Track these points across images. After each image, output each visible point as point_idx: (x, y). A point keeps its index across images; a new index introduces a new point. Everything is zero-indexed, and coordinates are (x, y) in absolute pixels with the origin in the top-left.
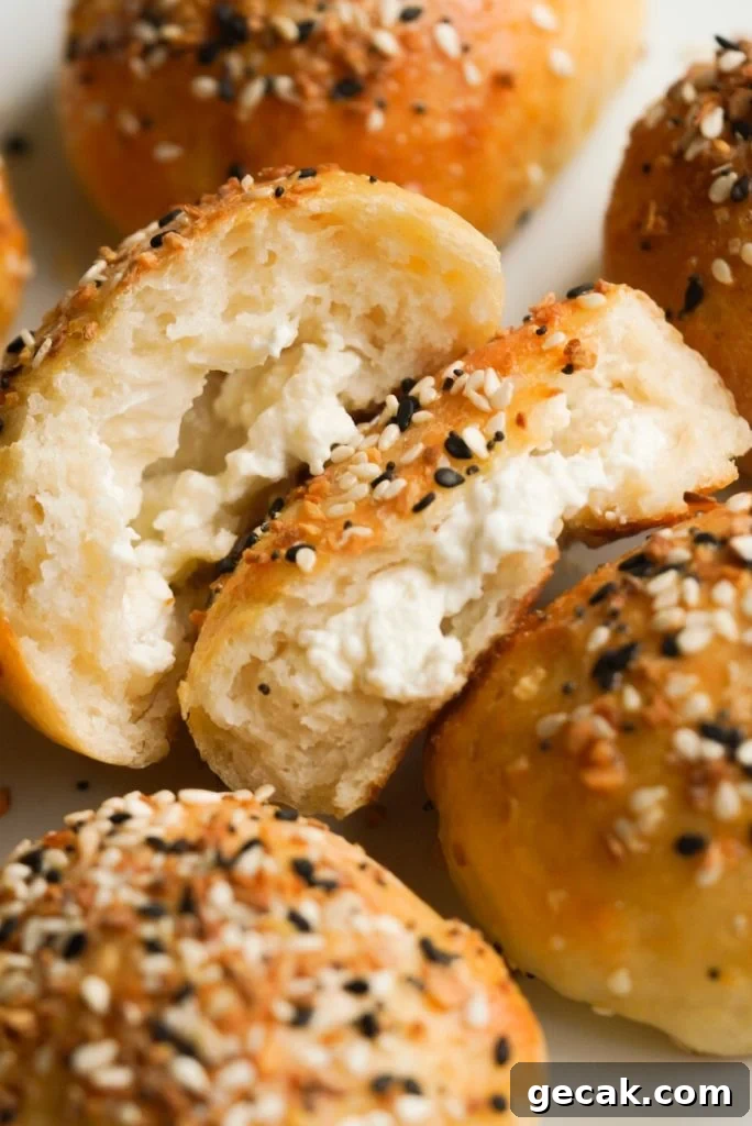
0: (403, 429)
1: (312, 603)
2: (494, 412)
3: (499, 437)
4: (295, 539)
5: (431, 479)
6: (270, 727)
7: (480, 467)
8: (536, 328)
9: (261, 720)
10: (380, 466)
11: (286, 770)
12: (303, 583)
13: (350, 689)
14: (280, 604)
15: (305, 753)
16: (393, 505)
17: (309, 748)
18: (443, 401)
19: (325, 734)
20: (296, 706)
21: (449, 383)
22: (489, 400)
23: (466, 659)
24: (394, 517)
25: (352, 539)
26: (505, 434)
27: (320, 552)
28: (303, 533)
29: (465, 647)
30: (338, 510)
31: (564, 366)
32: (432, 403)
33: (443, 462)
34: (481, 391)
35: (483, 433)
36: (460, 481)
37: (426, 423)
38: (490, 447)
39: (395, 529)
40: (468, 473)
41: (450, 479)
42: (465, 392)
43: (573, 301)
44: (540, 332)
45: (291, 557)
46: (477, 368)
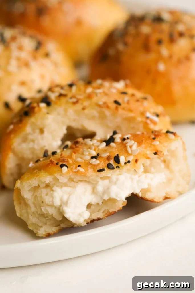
0: (107, 145)
1: (60, 181)
2: (131, 155)
3: (129, 162)
4: (65, 162)
5: (106, 165)
6: (34, 203)
7: (120, 167)
8: (153, 137)
9: (33, 200)
10: (96, 152)
11: (31, 215)
12: (61, 175)
13: (57, 207)
14: (52, 177)
15: (38, 214)
16: (94, 166)
17: (39, 214)
18: (120, 143)
19: (45, 214)
20: (43, 202)
21: (124, 139)
22: (132, 151)
23: (89, 219)
24: (92, 170)
25: (78, 171)
26: (131, 162)
27: (69, 170)
28: (68, 161)
29: (91, 216)
30: (79, 160)
31: (154, 152)
32: (117, 142)
33: (112, 162)
34: (131, 147)
35: (125, 158)
36: (113, 168)
37: (113, 147)
38: (125, 163)
39: (91, 173)
40: (117, 167)
41: (111, 167)
42: (127, 145)
43: (166, 134)
44: (154, 139)
45: (62, 166)
46: (133, 140)
